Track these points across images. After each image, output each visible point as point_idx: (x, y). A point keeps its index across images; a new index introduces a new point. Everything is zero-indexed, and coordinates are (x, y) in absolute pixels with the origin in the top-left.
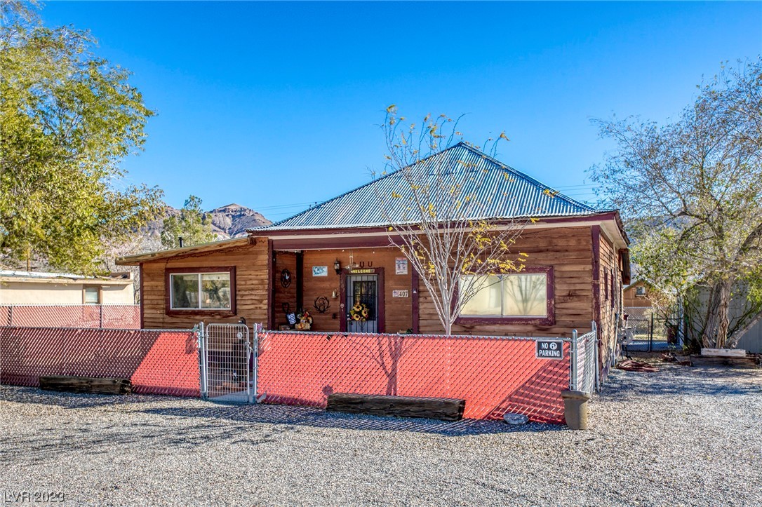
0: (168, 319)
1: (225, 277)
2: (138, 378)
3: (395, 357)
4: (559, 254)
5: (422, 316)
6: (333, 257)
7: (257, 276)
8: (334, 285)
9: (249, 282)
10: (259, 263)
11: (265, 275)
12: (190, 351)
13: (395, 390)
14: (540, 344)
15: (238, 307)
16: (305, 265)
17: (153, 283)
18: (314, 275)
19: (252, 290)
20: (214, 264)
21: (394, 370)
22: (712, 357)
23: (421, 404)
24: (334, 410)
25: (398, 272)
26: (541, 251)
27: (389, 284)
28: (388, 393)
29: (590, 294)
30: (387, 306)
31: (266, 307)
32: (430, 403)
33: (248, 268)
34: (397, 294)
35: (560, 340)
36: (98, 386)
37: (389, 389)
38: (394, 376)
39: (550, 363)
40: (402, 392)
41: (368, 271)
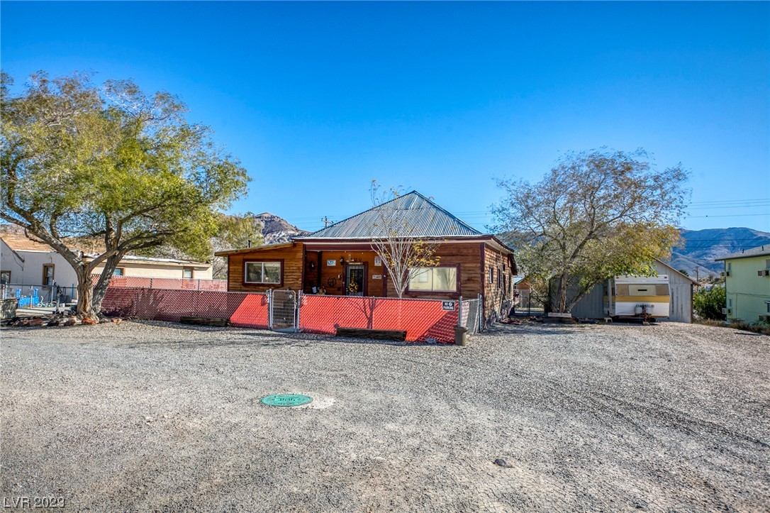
0: (243, 288)
1: (278, 265)
2: (234, 318)
3: (372, 309)
4: (463, 258)
5: (389, 290)
6: (340, 255)
7: (296, 265)
8: (339, 271)
9: (291, 268)
10: (297, 257)
11: (300, 264)
12: (263, 304)
13: (371, 326)
14: (444, 303)
15: (284, 282)
16: (323, 259)
17: (235, 267)
18: (328, 265)
19: (293, 272)
20: (271, 257)
21: (371, 315)
22: (554, 318)
23: (385, 332)
24: (340, 336)
25: (376, 264)
26: (453, 255)
27: (371, 271)
28: (368, 327)
29: (480, 280)
30: (369, 284)
31: (301, 282)
32: (389, 332)
33: (291, 260)
34: (375, 277)
35: (454, 301)
36: (213, 322)
37: (369, 325)
38: (372, 319)
39: (449, 313)
40: (375, 327)
41: (359, 263)
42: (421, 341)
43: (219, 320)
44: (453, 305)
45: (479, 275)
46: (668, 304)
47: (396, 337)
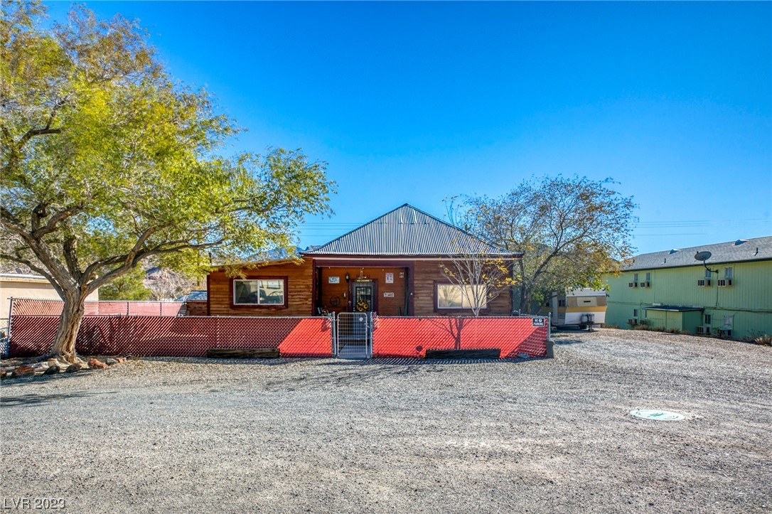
0: (232, 311)
1: (280, 283)
2: (284, 347)
3: (459, 329)
6: (344, 272)
7: (305, 285)
8: (343, 289)
9: (298, 287)
10: (306, 274)
11: (310, 282)
12: (324, 329)
13: (459, 345)
14: (534, 320)
15: (289, 303)
16: (323, 276)
17: (218, 286)
18: (330, 282)
19: (300, 291)
20: (270, 275)
21: (459, 335)
23: (481, 351)
24: (431, 358)
25: (387, 282)
27: (381, 289)
28: (456, 347)
30: (380, 302)
31: (311, 303)
32: (486, 350)
33: (297, 277)
34: (386, 295)
35: (543, 317)
36: (260, 354)
37: (456, 344)
39: (538, 329)
40: (464, 345)
41: (368, 281)
42: (515, 358)
43: (268, 350)
44: (543, 321)
45: (508, 292)
46: (604, 313)
47: (491, 355)
